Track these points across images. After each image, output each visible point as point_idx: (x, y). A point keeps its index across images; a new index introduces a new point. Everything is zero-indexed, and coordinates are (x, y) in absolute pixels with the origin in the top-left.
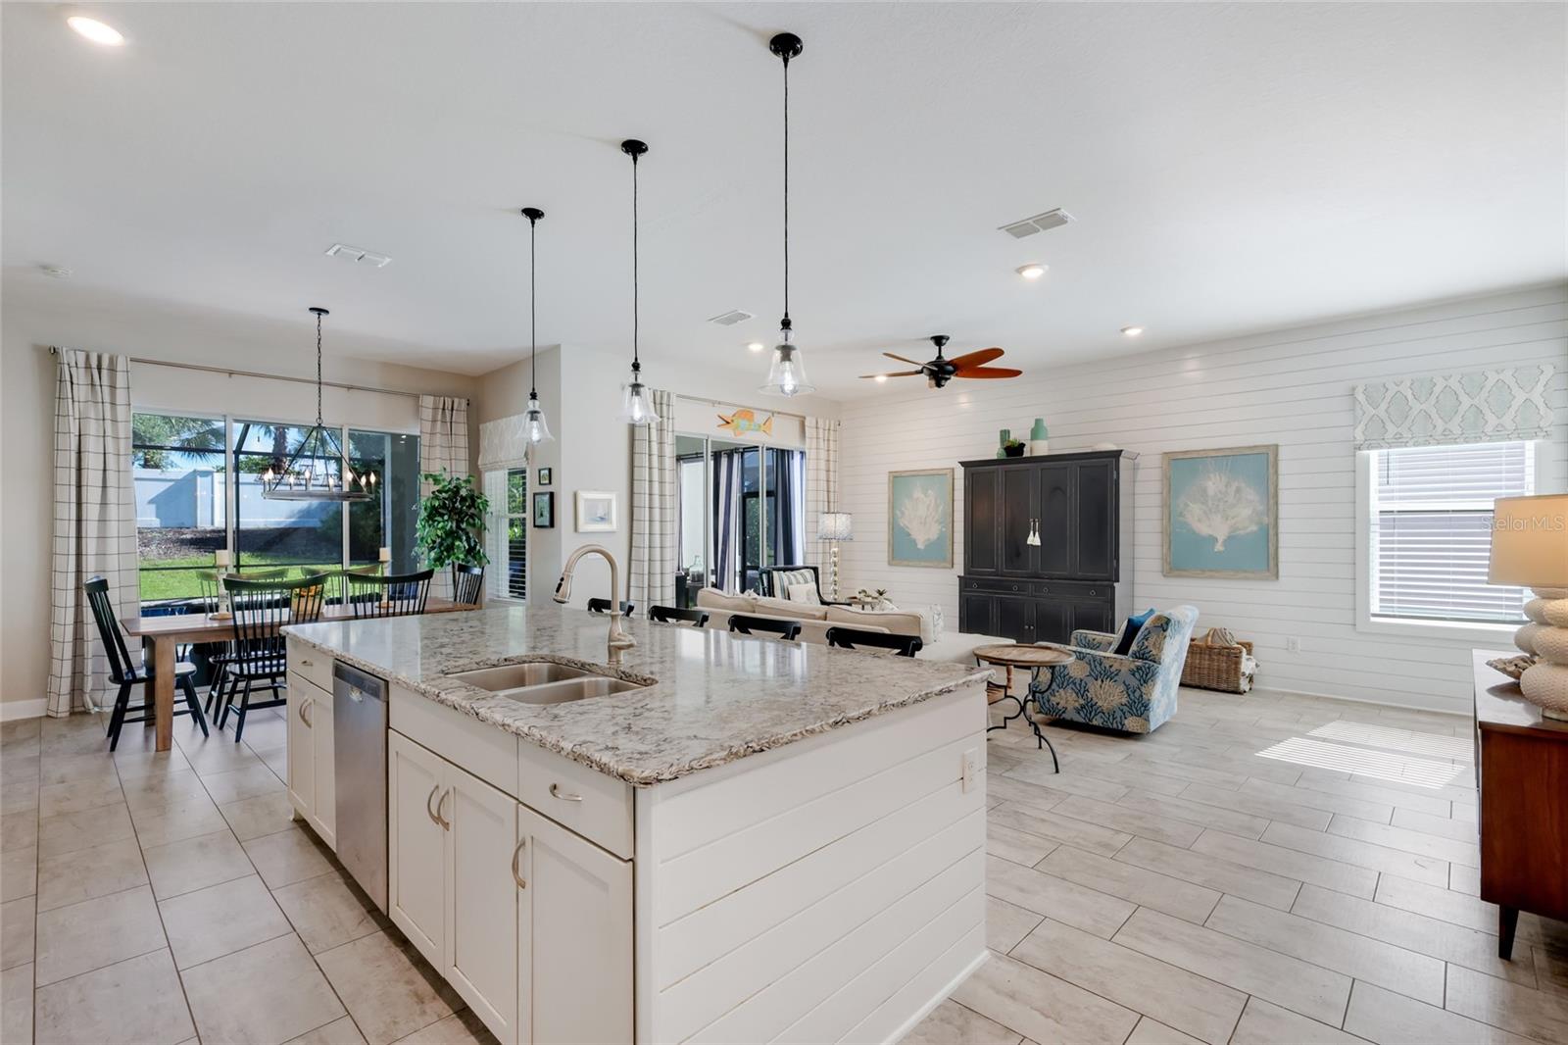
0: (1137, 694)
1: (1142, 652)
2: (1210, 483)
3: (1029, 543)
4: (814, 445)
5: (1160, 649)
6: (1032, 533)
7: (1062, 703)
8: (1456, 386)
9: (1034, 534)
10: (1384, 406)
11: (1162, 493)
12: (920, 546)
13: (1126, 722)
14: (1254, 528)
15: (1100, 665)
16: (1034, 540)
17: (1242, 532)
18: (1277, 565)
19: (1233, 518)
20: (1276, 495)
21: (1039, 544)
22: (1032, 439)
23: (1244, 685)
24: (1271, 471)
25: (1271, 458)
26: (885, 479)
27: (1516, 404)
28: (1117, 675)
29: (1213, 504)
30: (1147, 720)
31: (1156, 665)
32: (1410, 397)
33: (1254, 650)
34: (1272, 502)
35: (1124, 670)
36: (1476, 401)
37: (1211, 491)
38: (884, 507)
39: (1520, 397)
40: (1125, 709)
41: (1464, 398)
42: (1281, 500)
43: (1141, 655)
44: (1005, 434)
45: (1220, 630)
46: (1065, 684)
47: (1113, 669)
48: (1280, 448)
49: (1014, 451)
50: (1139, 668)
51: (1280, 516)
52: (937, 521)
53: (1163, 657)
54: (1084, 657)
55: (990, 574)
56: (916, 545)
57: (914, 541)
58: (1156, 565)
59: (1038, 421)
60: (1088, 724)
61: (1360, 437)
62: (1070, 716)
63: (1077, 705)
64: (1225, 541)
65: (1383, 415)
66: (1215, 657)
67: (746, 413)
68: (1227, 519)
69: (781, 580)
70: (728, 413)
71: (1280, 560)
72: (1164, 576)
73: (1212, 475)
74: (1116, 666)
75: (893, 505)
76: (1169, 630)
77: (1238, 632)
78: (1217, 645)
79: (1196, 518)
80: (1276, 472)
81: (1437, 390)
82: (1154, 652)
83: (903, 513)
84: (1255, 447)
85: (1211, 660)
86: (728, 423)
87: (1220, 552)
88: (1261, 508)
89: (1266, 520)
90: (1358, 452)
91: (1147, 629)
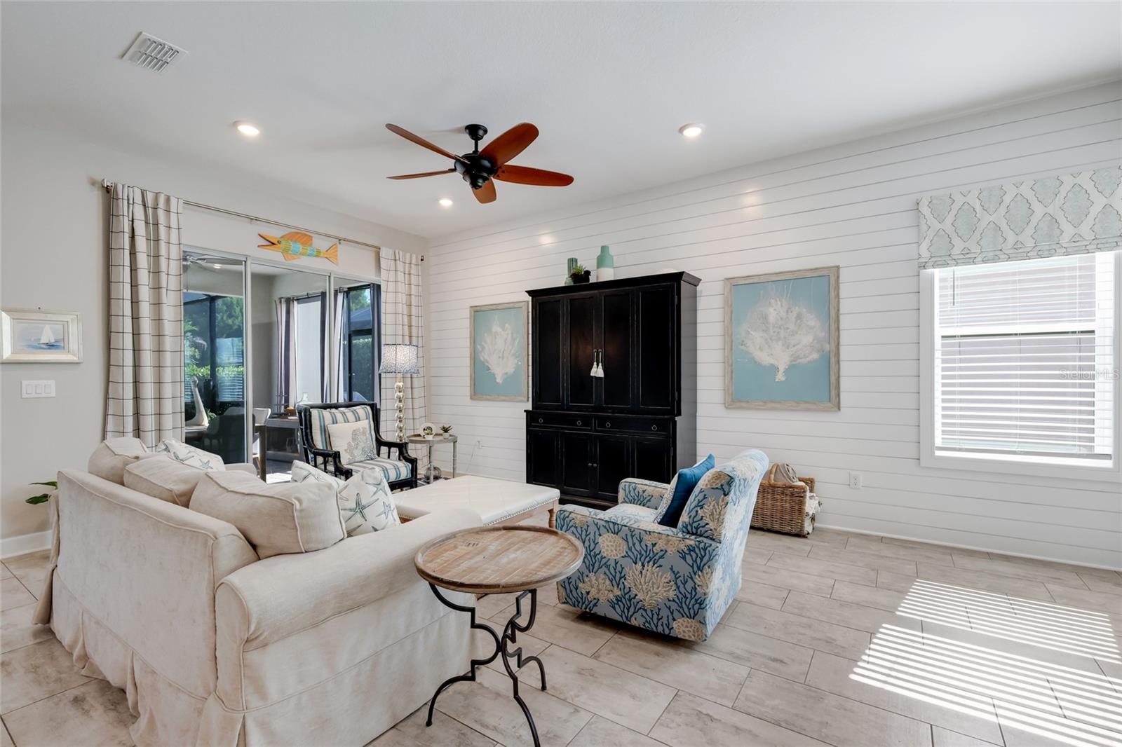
0: (689, 585)
1: (695, 525)
2: (771, 310)
3: (592, 374)
4: (392, 277)
5: (720, 522)
6: (595, 363)
7: (593, 592)
8: (1030, 195)
9: (598, 365)
10: (949, 220)
11: (724, 321)
12: (499, 380)
13: (675, 625)
14: (815, 356)
15: (640, 542)
16: (598, 371)
17: (803, 361)
18: (838, 395)
19: (794, 346)
20: (838, 321)
21: (603, 376)
22: (598, 267)
23: (808, 527)
24: (833, 294)
25: (833, 279)
26: (466, 314)
27: (1095, 210)
28: (662, 557)
29: (774, 332)
30: (703, 623)
31: (714, 544)
32: (978, 208)
33: (817, 485)
34: (833, 327)
35: (671, 550)
36: (1050, 210)
37: (772, 319)
38: (466, 343)
39: (1100, 201)
40: (674, 606)
41: (1037, 206)
42: (842, 326)
43: (695, 530)
44: (572, 261)
45: (783, 465)
46: (596, 566)
47: (656, 549)
48: (842, 271)
49: (580, 278)
50: (691, 549)
51: (841, 343)
52: (513, 355)
53: (724, 532)
54: (619, 531)
55: (557, 408)
56: (495, 378)
57: (494, 375)
58: (718, 396)
59: (604, 249)
60: (625, 623)
61: (925, 254)
62: (603, 610)
63: (611, 596)
64: (786, 372)
65: (949, 229)
66: (779, 497)
67: (303, 237)
68: (788, 347)
69: (322, 418)
70: (275, 233)
71: (842, 389)
72: (727, 408)
73: (773, 301)
74: (661, 545)
75: (474, 340)
76: (732, 492)
77: (801, 467)
78: (780, 483)
79: (758, 347)
80: (838, 296)
81: (1007, 199)
82: (711, 526)
83: (483, 348)
84: (817, 269)
85: (774, 500)
86: (273, 244)
87: (781, 382)
88: (822, 334)
89: (827, 347)
90: (923, 272)
91: (701, 492)
